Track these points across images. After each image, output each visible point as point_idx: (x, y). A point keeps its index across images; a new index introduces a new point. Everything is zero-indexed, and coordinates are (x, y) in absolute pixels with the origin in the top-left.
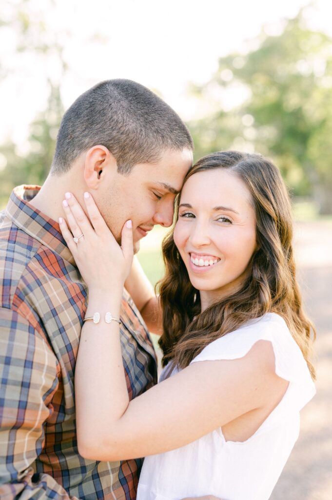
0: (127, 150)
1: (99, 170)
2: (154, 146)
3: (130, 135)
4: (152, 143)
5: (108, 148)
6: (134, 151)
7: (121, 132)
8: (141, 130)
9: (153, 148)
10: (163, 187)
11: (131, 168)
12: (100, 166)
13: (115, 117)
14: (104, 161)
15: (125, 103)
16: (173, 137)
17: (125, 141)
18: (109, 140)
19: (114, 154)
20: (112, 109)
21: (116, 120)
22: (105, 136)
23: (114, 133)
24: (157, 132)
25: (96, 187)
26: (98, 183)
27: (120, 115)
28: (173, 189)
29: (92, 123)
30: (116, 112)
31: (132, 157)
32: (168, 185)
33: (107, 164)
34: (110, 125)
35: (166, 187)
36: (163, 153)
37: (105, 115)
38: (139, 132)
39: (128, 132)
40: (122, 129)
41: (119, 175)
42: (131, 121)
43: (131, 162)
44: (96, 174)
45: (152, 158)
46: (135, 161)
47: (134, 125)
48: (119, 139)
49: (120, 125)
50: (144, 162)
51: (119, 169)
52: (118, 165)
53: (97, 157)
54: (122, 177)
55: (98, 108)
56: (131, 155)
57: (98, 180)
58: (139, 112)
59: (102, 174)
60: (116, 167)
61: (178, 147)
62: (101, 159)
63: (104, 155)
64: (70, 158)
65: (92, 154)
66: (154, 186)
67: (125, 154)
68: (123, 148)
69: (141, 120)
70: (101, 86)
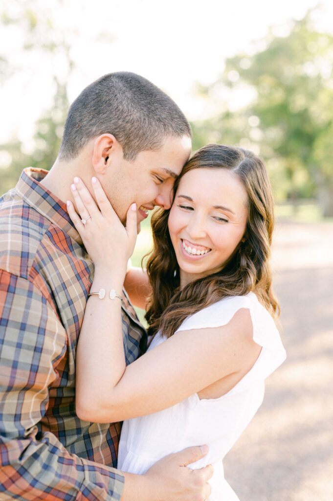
0: (132, 138)
1: (106, 157)
2: (156, 134)
3: (135, 124)
4: (155, 131)
5: (115, 135)
6: (138, 139)
7: (126, 121)
8: (145, 119)
9: (155, 135)
10: (165, 172)
11: (136, 154)
12: (107, 153)
13: (120, 107)
14: (110, 147)
15: (129, 94)
16: (173, 125)
17: (130, 129)
18: (116, 129)
19: (120, 142)
20: (117, 100)
21: (121, 110)
22: (111, 125)
23: (120, 122)
24: (159, 120)
25: (104, 172)
26: (105, 168)
27: (125, 105)
28: (174, 174)
29: (99, 113)
30: (121, 102)
31: (137, 144)
32: (169, 170)
33: (114, 150)
34: (116, 115)
35: (167, 172)
36: (164, 140)
37: (110, 105)
38: (142, 120)
39: (133, 121)
40: (128, 118)
41: (125, 161)
42: (136, 110)
43: (135, 149)
44: (103, 160)
45: (155, 145)
46: (139, 148)
47: (138, 114)
48: (124, 127)
49: (125, 115)
50: (148, 150)
51: (125, 156)
52: (124, 151)
53: (105, 144)
54: (128, 164)
55: (105, 98)
56: (135, 143)
57: (104, 165)
58: (142, 102)
59: (108, 160)
60: (122, 154)
61: (179, 135)
62: (108, 146)
63: (111, 142)
64: (78, 146)
65: (100, 142)
66: (157, 172)
67: (130, 141)
68: (128, 136)
69: (145, 110)
70: (107, 78)
